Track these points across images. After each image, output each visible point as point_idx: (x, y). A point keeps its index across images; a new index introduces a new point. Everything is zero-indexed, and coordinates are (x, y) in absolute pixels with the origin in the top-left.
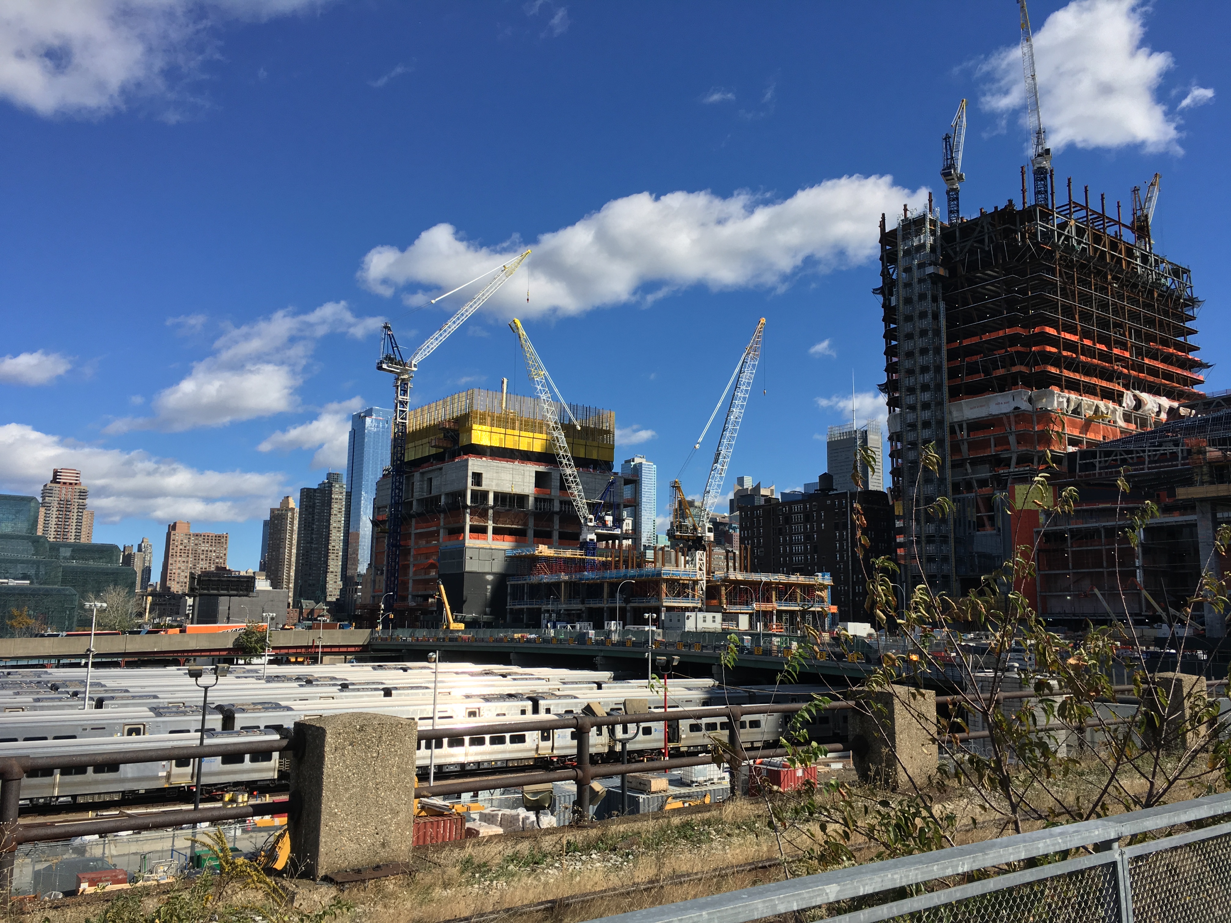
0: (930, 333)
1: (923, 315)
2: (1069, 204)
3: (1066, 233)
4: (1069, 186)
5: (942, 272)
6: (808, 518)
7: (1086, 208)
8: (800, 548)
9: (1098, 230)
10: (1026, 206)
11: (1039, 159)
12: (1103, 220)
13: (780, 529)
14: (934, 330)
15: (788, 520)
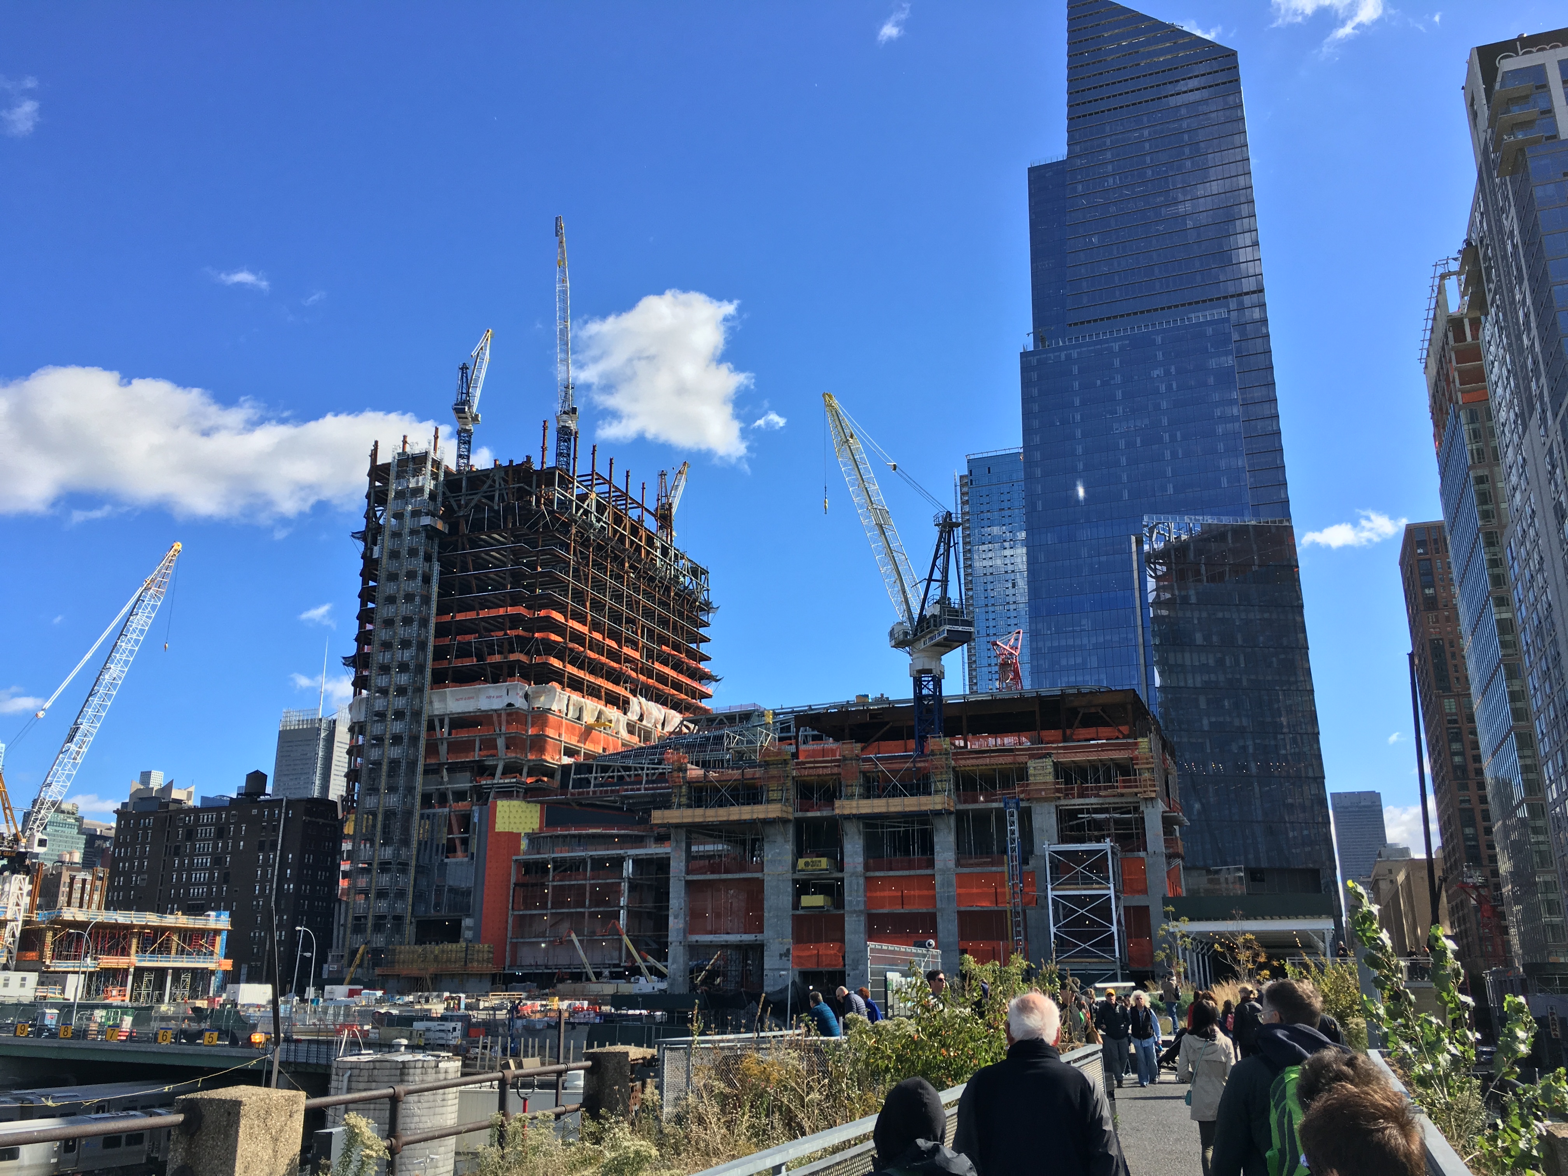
0: (417, 599)
1: (411, 575)
2: (592, 475)
3: (585, 506)
4: (593, 454)
5: (440, 525)
6: (221, 833)
7: (610, 482)
8: (203, 876)
9: (620, 510)
10: (545, 466)
11: (565, 417)
12: (626, 500)
13: (177, 848)
14: (422, 596)
15: (190, 834)
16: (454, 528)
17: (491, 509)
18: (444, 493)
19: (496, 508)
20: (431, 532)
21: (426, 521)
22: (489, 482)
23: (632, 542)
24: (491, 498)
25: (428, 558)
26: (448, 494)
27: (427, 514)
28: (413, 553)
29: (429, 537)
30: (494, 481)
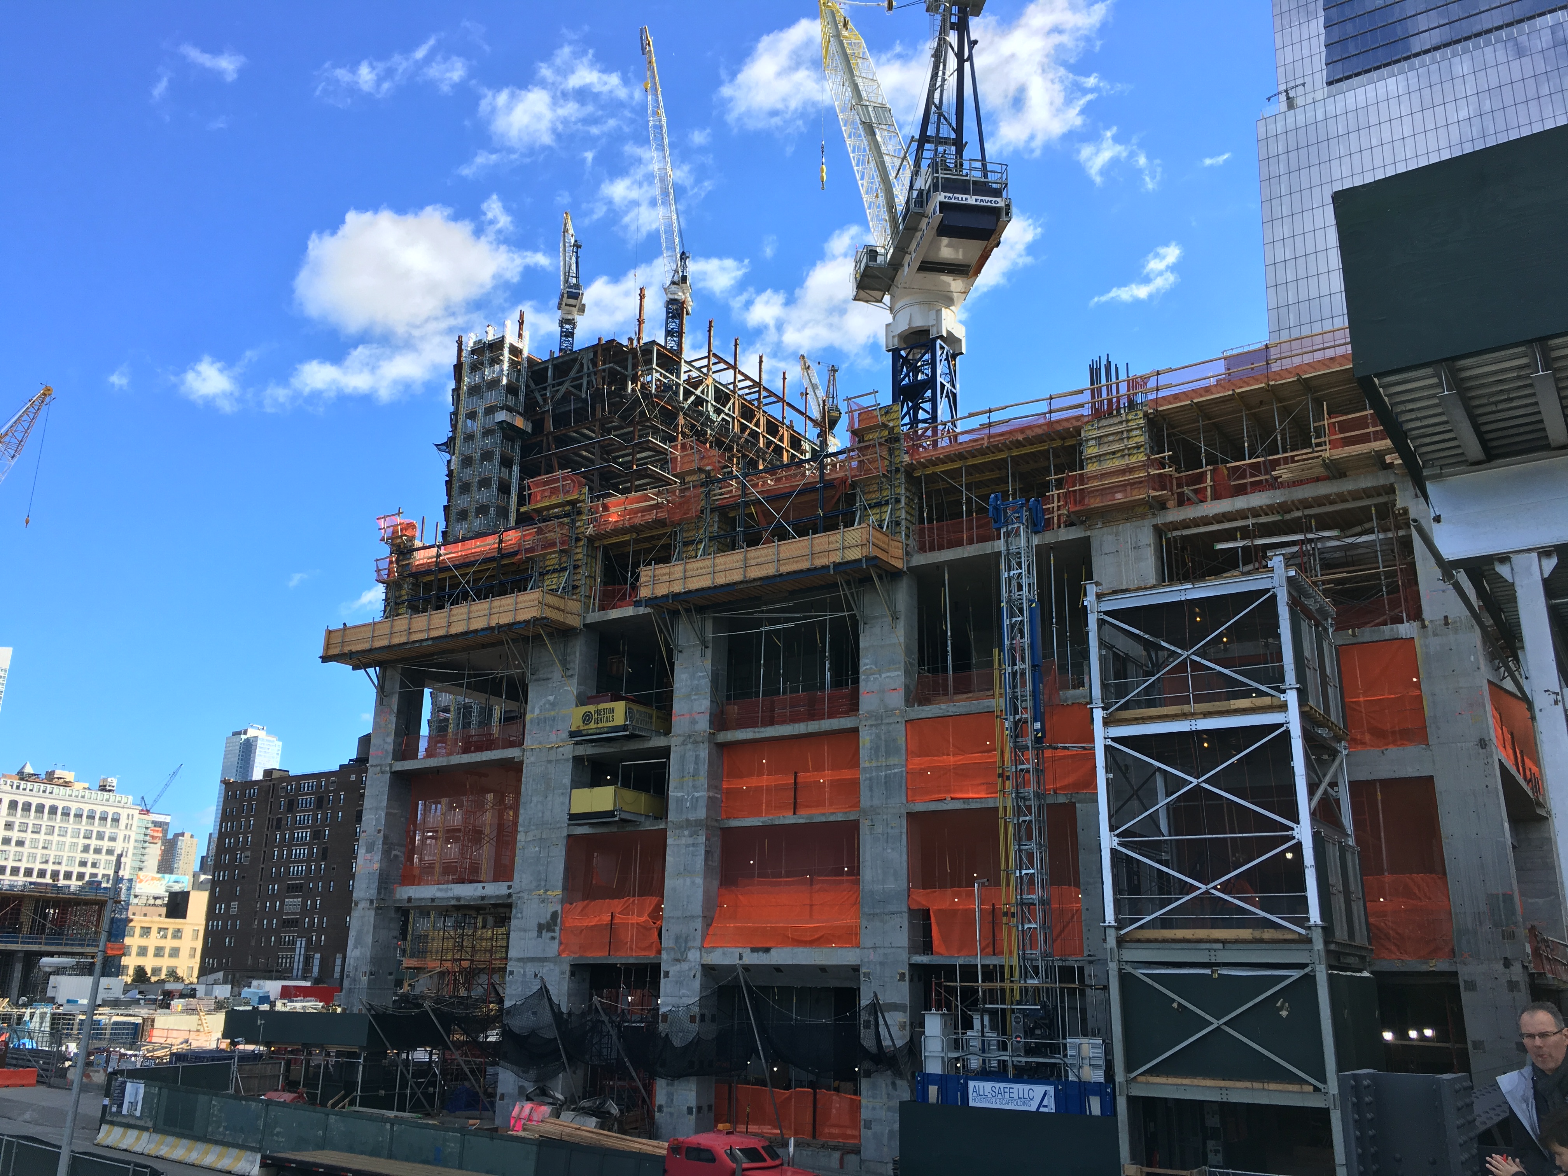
0: (492, 511)
1: (485, 483)
2: (708, 357)
3: (698, 392)
4: (709, 331)
5: (519, 422)
7: (734, 367)
9: (750, 402)
10: (642, 342)
11: (673, 287)
12: (759, 392)
13: (279, 820)
15: (291, 806)
16: (538, 426)
17: (578, 399)
18: (527, 386)
19: (584, 396)
20: (508, 431)
21: (502, 416)
22: (577, 367)
23: (769, 443)
24: (579, 387)
25: (507, 462)
26: (533, 385)
27: (502, 408)
28: (487, 456)
29: (505, 437)
30: (582, 365)
